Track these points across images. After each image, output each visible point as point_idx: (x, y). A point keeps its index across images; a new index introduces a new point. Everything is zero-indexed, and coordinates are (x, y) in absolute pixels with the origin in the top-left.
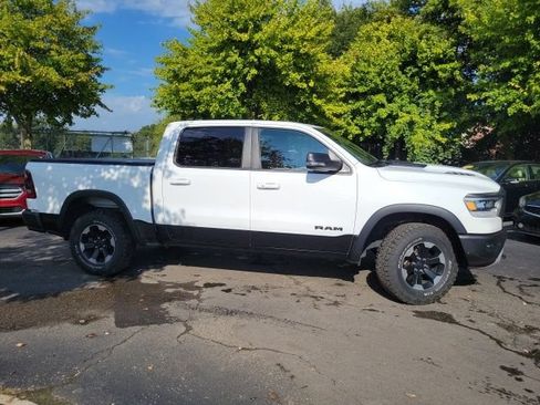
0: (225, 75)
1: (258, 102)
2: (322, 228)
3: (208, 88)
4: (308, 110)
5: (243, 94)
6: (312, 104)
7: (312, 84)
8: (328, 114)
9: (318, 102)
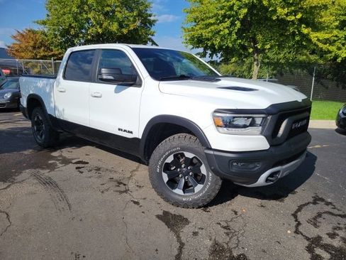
0: (225, 16)
1: (255, 35)
2: (122, 130)
3: (212, 27)
4: (297, 38)
5: (239, 29)
6: (300, 33)
7: (299, 16)
8: (314, 40)
9: (305, 31)
